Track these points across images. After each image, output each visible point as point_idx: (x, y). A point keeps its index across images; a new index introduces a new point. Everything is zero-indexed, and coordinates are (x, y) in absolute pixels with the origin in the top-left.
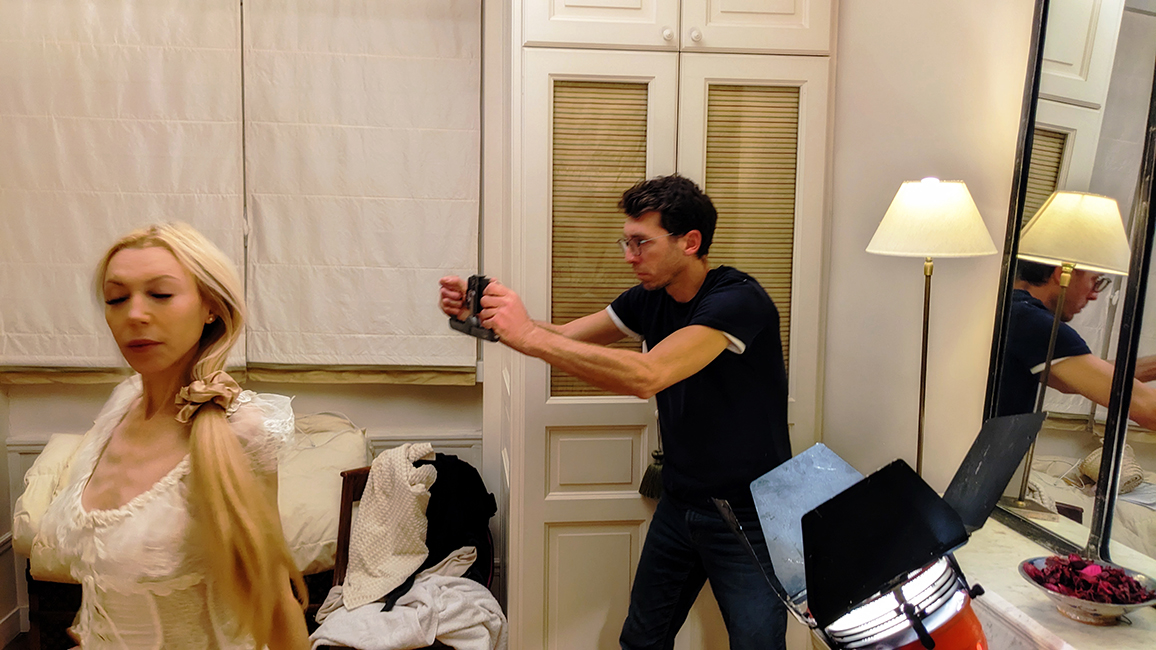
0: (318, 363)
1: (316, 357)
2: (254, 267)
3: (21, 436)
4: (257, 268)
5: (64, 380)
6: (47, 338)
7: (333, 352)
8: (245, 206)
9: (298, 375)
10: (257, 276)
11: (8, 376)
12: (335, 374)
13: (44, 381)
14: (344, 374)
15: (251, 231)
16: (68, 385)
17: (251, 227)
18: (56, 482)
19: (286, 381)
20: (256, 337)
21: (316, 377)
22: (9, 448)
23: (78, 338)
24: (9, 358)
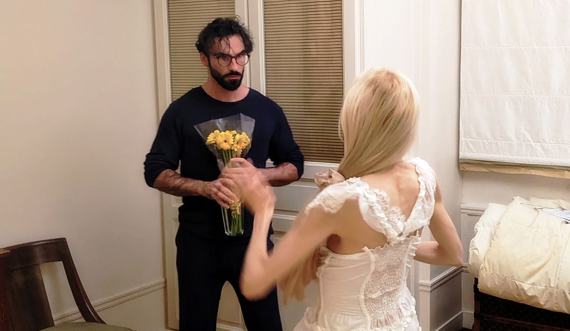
3: (469, 202)
5: (495, 170)
6: (487, 143)
11: (464, 166)
13: (484, 170)
16: (498, 173)
18: (493, 232)
22: (462, 211)
23: (505, 143)
24: (465, 154)
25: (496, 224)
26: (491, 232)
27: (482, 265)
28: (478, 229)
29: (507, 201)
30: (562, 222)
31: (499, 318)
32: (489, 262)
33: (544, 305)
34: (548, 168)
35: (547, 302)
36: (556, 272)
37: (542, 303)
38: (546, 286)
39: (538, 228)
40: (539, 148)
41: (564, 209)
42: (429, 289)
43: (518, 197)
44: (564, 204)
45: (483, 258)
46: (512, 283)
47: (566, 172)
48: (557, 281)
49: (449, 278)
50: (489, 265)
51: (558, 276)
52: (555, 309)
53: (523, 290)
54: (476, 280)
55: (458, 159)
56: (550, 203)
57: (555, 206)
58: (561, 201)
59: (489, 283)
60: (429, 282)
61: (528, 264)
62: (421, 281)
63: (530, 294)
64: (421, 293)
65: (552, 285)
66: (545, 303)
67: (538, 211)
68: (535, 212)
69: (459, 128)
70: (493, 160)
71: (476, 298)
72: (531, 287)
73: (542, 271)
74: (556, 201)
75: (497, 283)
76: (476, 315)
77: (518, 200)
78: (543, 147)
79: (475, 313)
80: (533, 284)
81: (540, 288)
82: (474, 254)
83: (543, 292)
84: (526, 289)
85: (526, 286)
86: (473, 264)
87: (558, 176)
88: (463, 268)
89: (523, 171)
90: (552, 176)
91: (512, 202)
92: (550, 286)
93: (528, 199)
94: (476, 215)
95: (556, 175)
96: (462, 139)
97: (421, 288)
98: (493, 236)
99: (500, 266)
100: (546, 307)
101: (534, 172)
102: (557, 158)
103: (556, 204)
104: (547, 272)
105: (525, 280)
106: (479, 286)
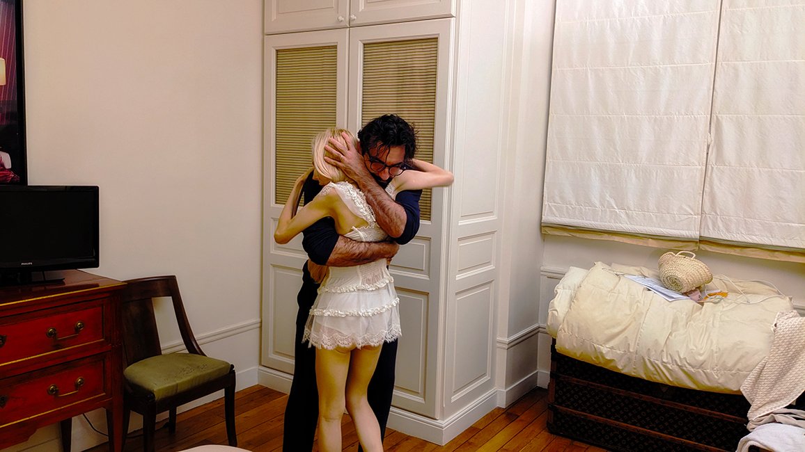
0: (755, 242)
1: (754, 237)
2: (712, 168)
3: (549, 266)
4: (715, 169)
5: (578, 235)
6: (570, 208)
7: (769, 235)
8: (710, 124)
9: (738, 250)
10: (714, 175)
11: (547, 229)
12: (769, 253)
13: (566, 234)
14: (776, 253)
15: (713, 142)
16: (580, 238)
17: (713, 139)
18: (573, 295)
19: (728, 253)
20: (709, 220)
21: (754, 253)
22: (542, 273)
23: (589, 209)
24: (548, 218)
25: (576, 287)
26: (571, 295)
27: (561, 326)
28: (559, 291)
29: (588, 266)
30: (644, 289)
31: (575, 379)
32: (567, 323)
33: (622, 370)
34: (631, 235)
35: (625, 366)
36: (636, 338)
37: (620, 367)
38: (625, 351)
39: (619, 293)
40: (623, 215)
41: (645, 277)
42: (506, 347)
43: (599, 262)
44: (646, 271)
45: (561, 319)
46: (591, 346)
47: (650, 240)
48: (636, 346)
49: (526, 337)
50: (568, 325)
51: (637, 342)
52: (633, 374)
53: (601, 353)
54: (554, 341)
55: (541, 223)
56: (632, 269)
57: (637, 273)
58: (643, 268)
59: (567, 344)
60: (507, 340)
61: (608, 329)
62: (499, 338)
63: (608, 358)
64: (498, 349)
65: (631, 350)
66: (623, 367)
67: (620, 278)
68: (617, 279)
69: (543, 192)
70: (575, 225)
71: (553, 359)
72: (609, 351)
73: (621, 336)
74: (638, 269)
75: (575, 344)
76: (552, 375)
77: (599, 265)
78: (627, 214)
79: (551, 372)
80: (612, 348)
81: (618, 352)
82: (553, 314)
83: (622, 356)
84: (604, 352)
85: (604, 350)
86: (552, 324)
87: (641, 244)
88: (540, 329)
89: (606, 237)
90: (635, 243)
91: (593, 266)
92: (629, 351)
93: (610, 265)
94: (556, 278)
95: (640, 243)
96: (545, 203)
97: (498, 345)
98: (573, 299)
99: (579, 328)
100: (622, 372)
101: (617, 239)
102: (641, 225)
103: (638, 271)
104: (626, 337)
105: (604, 344)
106: (557, 347)
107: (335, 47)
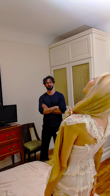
107: (66, 68)
